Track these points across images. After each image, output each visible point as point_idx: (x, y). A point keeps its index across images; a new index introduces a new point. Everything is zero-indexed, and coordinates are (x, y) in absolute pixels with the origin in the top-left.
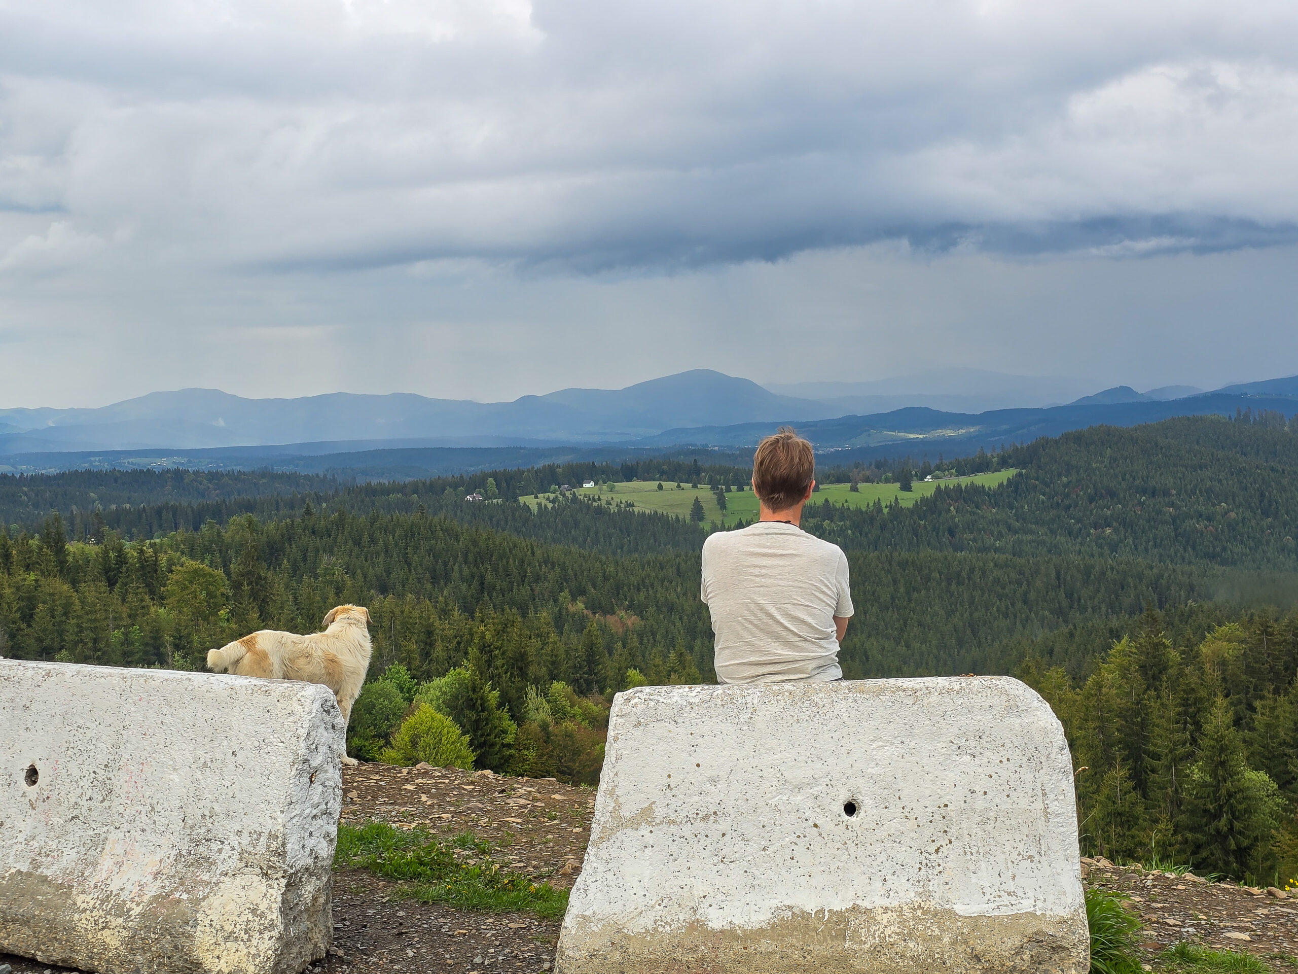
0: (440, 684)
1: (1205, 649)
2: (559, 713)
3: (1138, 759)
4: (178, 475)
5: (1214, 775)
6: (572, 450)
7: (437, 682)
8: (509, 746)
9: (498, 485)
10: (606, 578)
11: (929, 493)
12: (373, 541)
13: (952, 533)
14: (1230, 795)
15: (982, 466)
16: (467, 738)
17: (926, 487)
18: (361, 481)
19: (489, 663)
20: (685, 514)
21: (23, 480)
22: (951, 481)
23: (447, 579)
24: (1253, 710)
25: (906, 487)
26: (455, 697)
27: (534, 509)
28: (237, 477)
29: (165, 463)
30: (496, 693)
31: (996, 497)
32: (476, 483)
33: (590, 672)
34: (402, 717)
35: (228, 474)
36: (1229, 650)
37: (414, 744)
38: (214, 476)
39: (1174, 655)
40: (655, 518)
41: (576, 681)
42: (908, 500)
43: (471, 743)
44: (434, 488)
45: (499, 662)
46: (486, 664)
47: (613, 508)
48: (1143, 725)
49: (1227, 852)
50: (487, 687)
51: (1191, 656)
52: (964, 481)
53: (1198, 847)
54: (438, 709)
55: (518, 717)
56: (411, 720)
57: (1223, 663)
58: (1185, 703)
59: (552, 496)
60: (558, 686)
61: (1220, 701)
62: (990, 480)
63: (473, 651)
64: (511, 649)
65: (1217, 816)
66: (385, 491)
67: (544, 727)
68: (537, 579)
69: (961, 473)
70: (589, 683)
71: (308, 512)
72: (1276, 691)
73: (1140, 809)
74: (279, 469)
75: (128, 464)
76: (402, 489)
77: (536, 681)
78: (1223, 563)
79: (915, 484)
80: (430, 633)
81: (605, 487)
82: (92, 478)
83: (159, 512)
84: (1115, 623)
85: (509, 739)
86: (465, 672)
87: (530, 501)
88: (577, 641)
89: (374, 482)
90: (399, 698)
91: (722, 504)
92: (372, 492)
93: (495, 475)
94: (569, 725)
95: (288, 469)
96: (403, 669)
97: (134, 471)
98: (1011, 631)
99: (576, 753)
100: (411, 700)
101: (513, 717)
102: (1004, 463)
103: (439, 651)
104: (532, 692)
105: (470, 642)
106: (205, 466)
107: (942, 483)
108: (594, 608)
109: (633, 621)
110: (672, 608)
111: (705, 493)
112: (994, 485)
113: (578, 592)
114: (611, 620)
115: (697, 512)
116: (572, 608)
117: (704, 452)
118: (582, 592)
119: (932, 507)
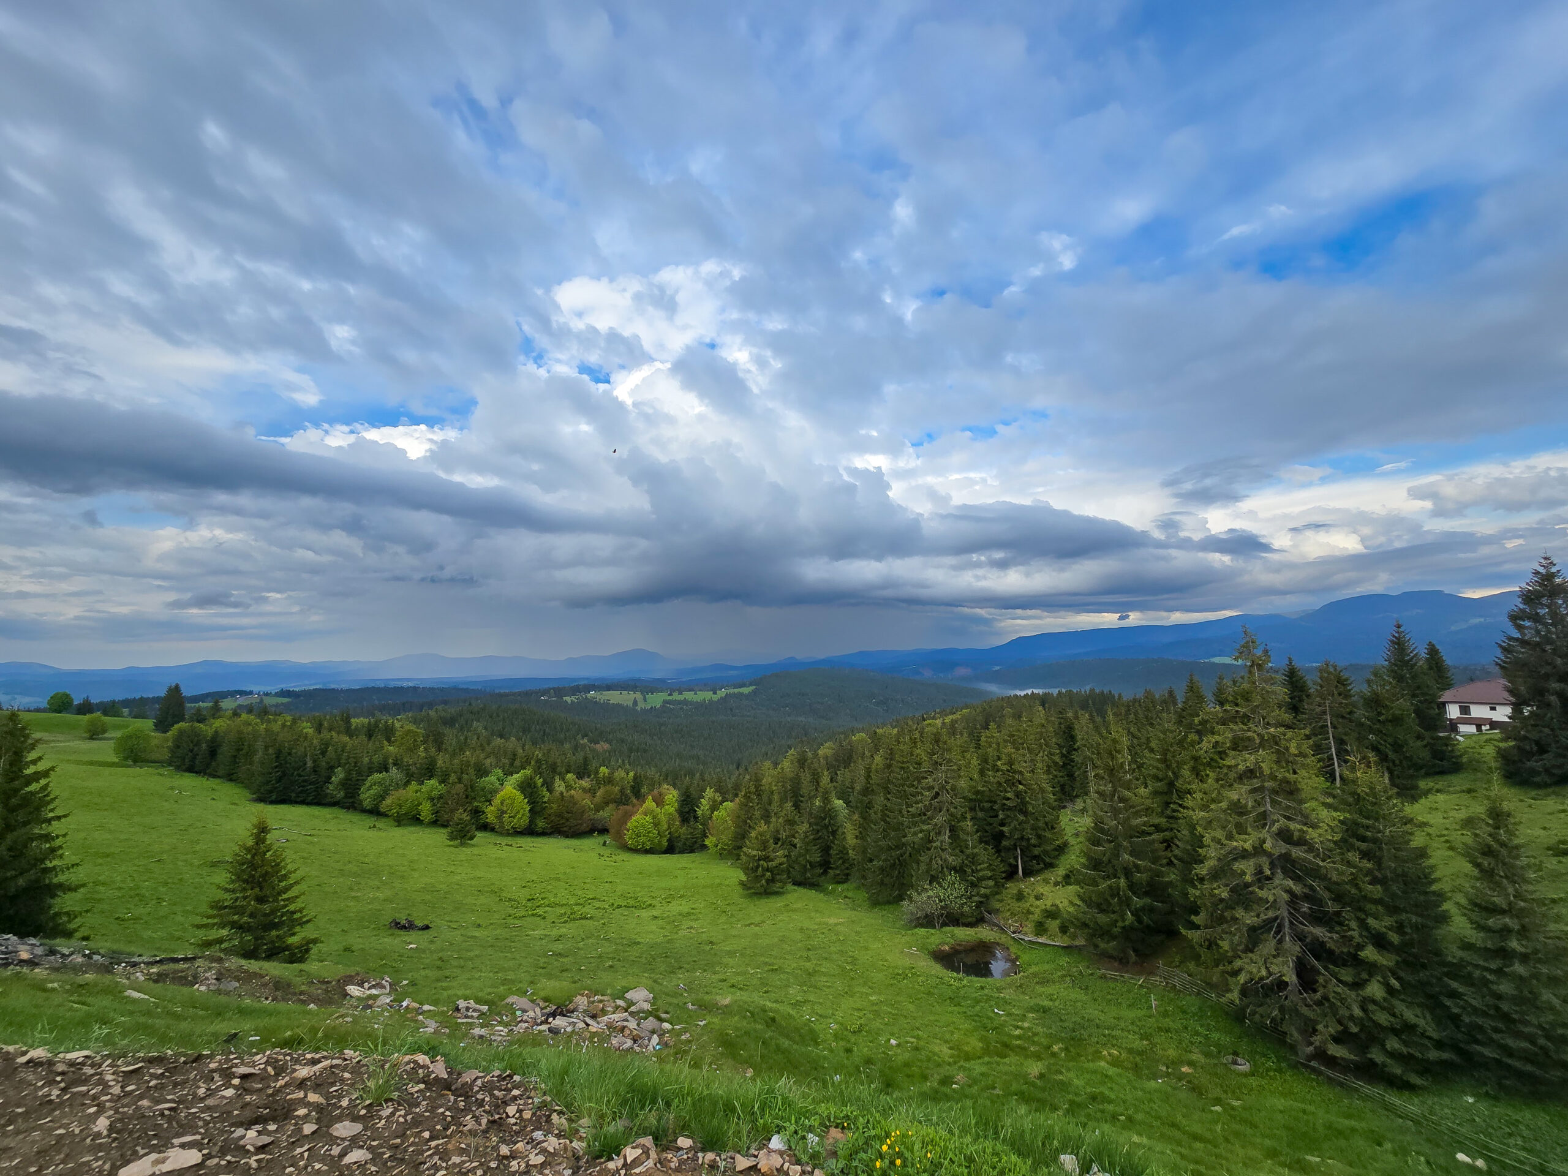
0: (517, 777)
1: (820, 752)
2: (569, 787)
3: (797, 797)
4: (415, 689)
5: (824, 803)
6: (587, 679)
7: (515, 776)
8: (545, 802)
9: (555, 693)
10: (596, 729)
11: (724, 695)
12: (498, 716)
13: (731, 710)
14: (830, 810)
15: (743, 685)
16: (526, 800)
17: (722, 693)
18: (497, 691)
19: (539, 768)
20: (630, 704)
21: (342, 691)
22: (731, 691)
23: (529, 731)
24: (837, 774)
25: (715, 693)
26: (522, 783)
27: (569, 702)
28: (442, 690)
29: (411, 684)
30: (541, 780)
31: (747, 696)
32: (545, 692)
33: (585, 769)
34: (496, 791)
35: (438, 688)
36: (829, 752)
37: (502, 803)
38: (431, 689)
39: (810, 755)
40: (618, 705)
41: (578, 773)
42: (715, 698)
43: (528, 802)
44: (528, 694)
45: (544, 767)
46: (538, 770)
47: (602, 701)
48: (798, 784)
49: (828, 832)
50: (537, 778)
51: (816, 755)
52: (736, 691)
53: (818, 831)
54: (515, 788)
55: (550, 790)
56: (501, 793)
57: (827, 757)
58: (814, 774)
59: (577, 697)
60: (569, 776)
61: (826, 773)
62: (746, 690)
63: (533, 763)
64: (550, 761)
65: (825, 819)
66: (507, 695)
67: (562, 793)
68: (568, 730)
69: (735, 688)
70: (584, 774)
71: (470, 704)
72: (845, 768)
73: (797, 817)
74: (461, 686)
75: (392, 685)
76: (514, 694)
77: (560, 774)
78: (827, 720)
79: (718, 692)
80: (515, 755)
81: (599, 693)
82: (374, 690)
83: (404, 704)
84: (789, 743)
85: (545, 800)
86: (528, 772)
87: (568, 699)
88: (580, 756)
89: (502, 691)
90: (497, 784)
91: (645, 700)
92: (501, 695)
93: (554, 689)
94: (573, 792)
95: (464, 687)
96: (500, 771)
97: (395, 687)
98: (752, 746)
99: (575, 804)
100: (502, 784)
101: (548, 790)
102: (751, 684)
103: (517, 763)
104: (557, 778)
105: (532, 758)
106: (428, 685)
107: (728, 691)
108: (591, 741)
109: (607, 746)
110: (623, 741)
111: (638, 696)
112: (747, 692)
113: (585, 735)
114: (598, 746)
115: (635, 703)
116: (582, 742)
117: (639, 680)
118: (586, 735)
119: (723, 700)
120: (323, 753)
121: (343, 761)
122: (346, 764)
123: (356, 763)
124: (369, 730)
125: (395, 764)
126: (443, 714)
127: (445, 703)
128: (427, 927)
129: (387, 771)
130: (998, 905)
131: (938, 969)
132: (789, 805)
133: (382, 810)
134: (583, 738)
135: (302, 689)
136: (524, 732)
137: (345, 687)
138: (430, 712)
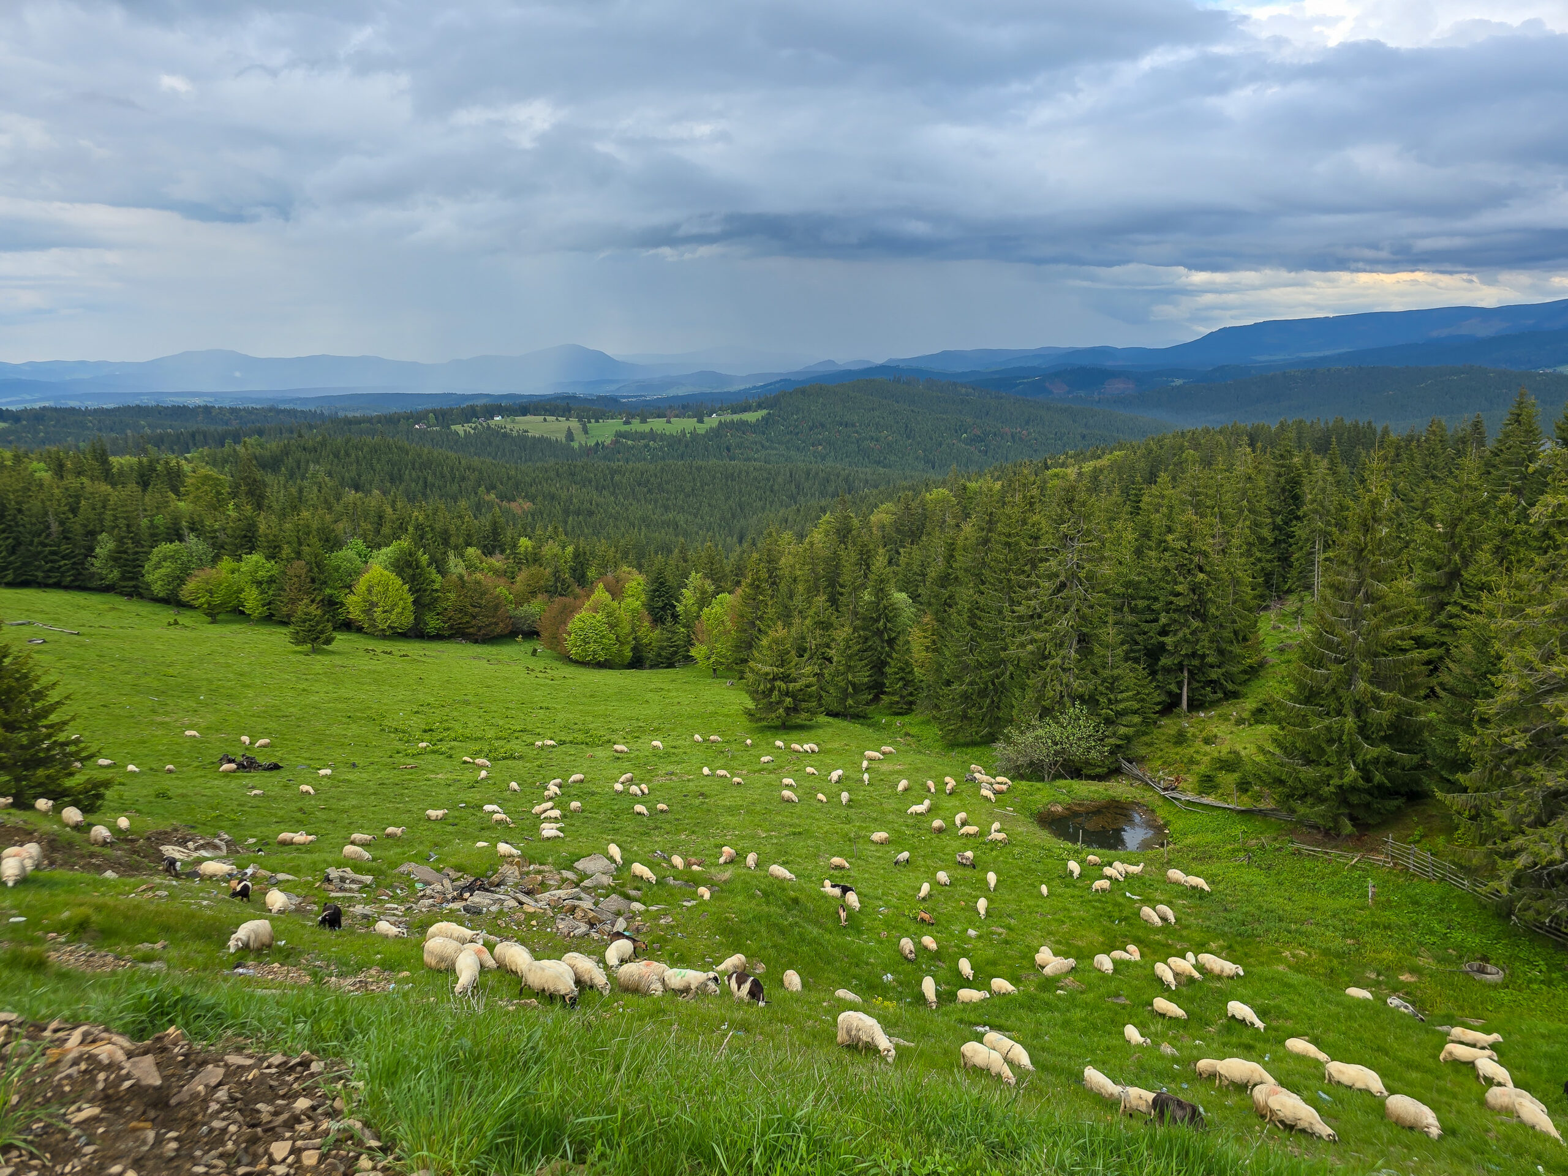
0: (387, 552)
1: (873, 518)
2: (471, 567)
3: (834, 587)
4: (207, 410)
5: (877, 596)
6: (488, 395)
7: (384, 550)
8: (437, 590)
9: (437, 419)
10: (509, 478)
11: (715, 425)
12: (347, 455)
13: (728, 449)
14: (885, 608)
15: (746, 409)
16: (407, 587)
17: (713, 421)
18: (341, 414)
19: (422, 537)
20: (562, 437)
21: (87, 412)
22: (728, 417)
23: (401, 480)
24: (899, 554)
25: (701, 421)
26: (398, 560)
27: (462, 433)
28: (251, 412)
29: (198, 402)
30: (426, 557)
31: (753, 427)
32: (420, 417)
33: (495, 540)
34: (359, 573)
35: (244, 409)
36: (887, 519)
37: (369, 591)
38: (233, 411)
39: (856, 522)
40: (542, 440)
41: (485, 546)
42: (701, 429)
43: (410, 590)
44: (391, 420)
45: (429, 536)
46: (420, 538)
47: (515, 433)
48: (837, 566)
49: (883, 641)
50: (420, 553)
51: (866, 522)
52: (736, 417)
53: (866, 639)
54: (386, 568)
55: (442, 571)
56: (367, 576)
57: (883, 527)
58: (861, 554)
59: (473, 426)
60: (471, 550)
61: (881, 551)
62: (751, 417)
63: (411, 529)
64: (438, 526)
65: (877, 620)
66: (358, 421)
67: (461, 577)
68: (463, 479)
69: (734, 412)
70: (494, 547)
71: (300, 436)
72: (912, 543)
73: (833, 618)
74: (282, 407)
75: (169, 402)
76: (370, 420)
77: (456, 548)
78: (884, 467)
79: (706, 419)
80: (380, 517)
81: (508, 420)
82: (141, 411)
83: (193, 435)
84: (823, 503)
85: (436, 586)
86: (405, 543)
87: (458, 428)
88: (485, 521)
89: (350, 415)
90: (358, 562)
91: (585, 431)
92: (349, 422)
93: (434, 412)
94: (479, 576)
95: (288, 407)
96: (360, 541)
97: (173, 406)
98: (763, 509)
99: (484, 593)
100: (366, 562)
101: (439, 572)
102: (760, 407)
103: (386, 530)
104: (451, 554)
105: (408, 523)
106: (227, 404)
107: (723, 419)
108: (502, 497)
109: (528, 506)
110: (553, 497)
111: (574, 424)
112: (754, 420)
113: (491, 488)
114: (513, 505)
115: (570, 436)
116: (487, 498)
117: (573, 397)
118: (494, 487)
119: (716, 433)
120: (74, 510)
121: (107, 523)
122: (114, 528)
123: (128, 526)
124: (142, 476)
125: (192, 530)
126: (258, 451)
127: (260, 433)
128: (276, 767)
129: (181, 539)
130: (1143, 751)
131: (1045, 837)
132: (821, 600)
133: (184, 599)
134: (488, 492)
135: (21, 407)
136: (392, 480)
137: (92, 405)
138: (238, 448)
